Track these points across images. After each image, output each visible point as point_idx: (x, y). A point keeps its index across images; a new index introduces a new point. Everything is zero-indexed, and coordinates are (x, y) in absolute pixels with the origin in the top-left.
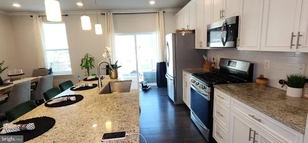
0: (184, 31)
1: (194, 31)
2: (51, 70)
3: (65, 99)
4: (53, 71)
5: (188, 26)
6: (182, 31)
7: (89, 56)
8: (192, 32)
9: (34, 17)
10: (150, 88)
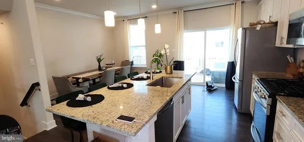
0: (260, 24)
1: (276, 24)
2: (132, 62)
3: (120, 85)
4: (134, 63)
5: (270, 17)
6: (257, 24)
7: (159, 52)
8: (273, 25)
9: (125, 21)
10: (216, 89)
